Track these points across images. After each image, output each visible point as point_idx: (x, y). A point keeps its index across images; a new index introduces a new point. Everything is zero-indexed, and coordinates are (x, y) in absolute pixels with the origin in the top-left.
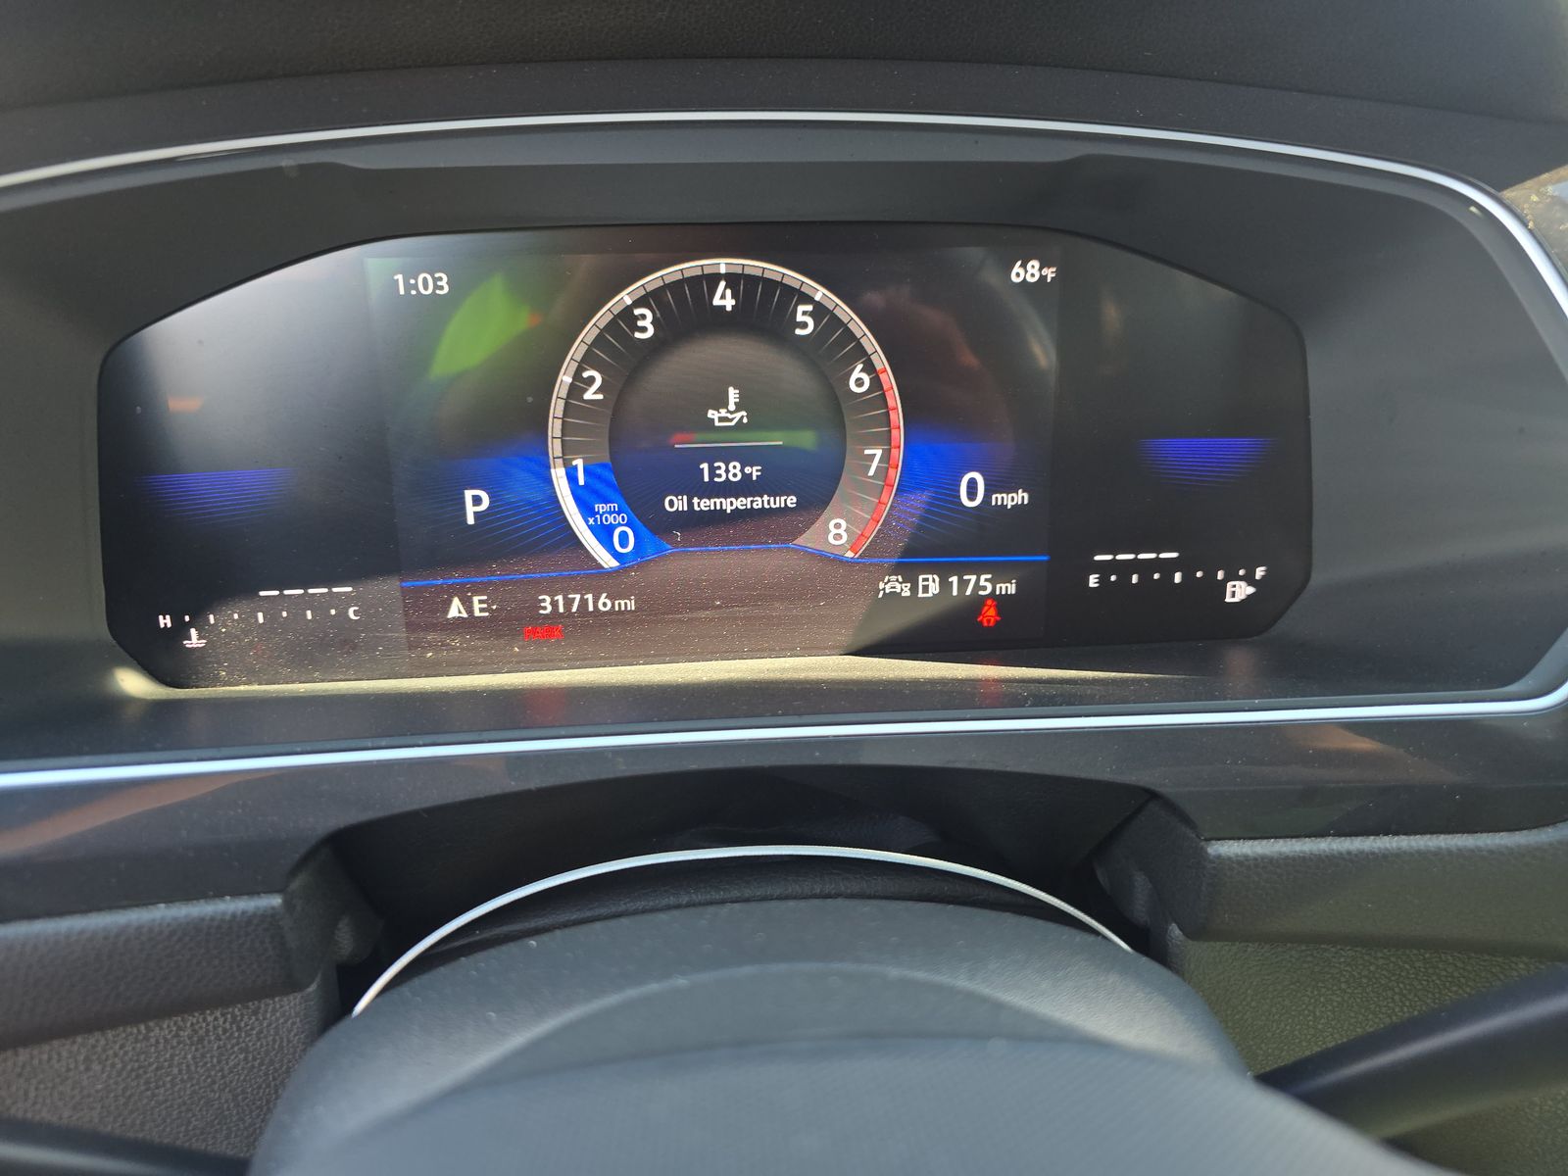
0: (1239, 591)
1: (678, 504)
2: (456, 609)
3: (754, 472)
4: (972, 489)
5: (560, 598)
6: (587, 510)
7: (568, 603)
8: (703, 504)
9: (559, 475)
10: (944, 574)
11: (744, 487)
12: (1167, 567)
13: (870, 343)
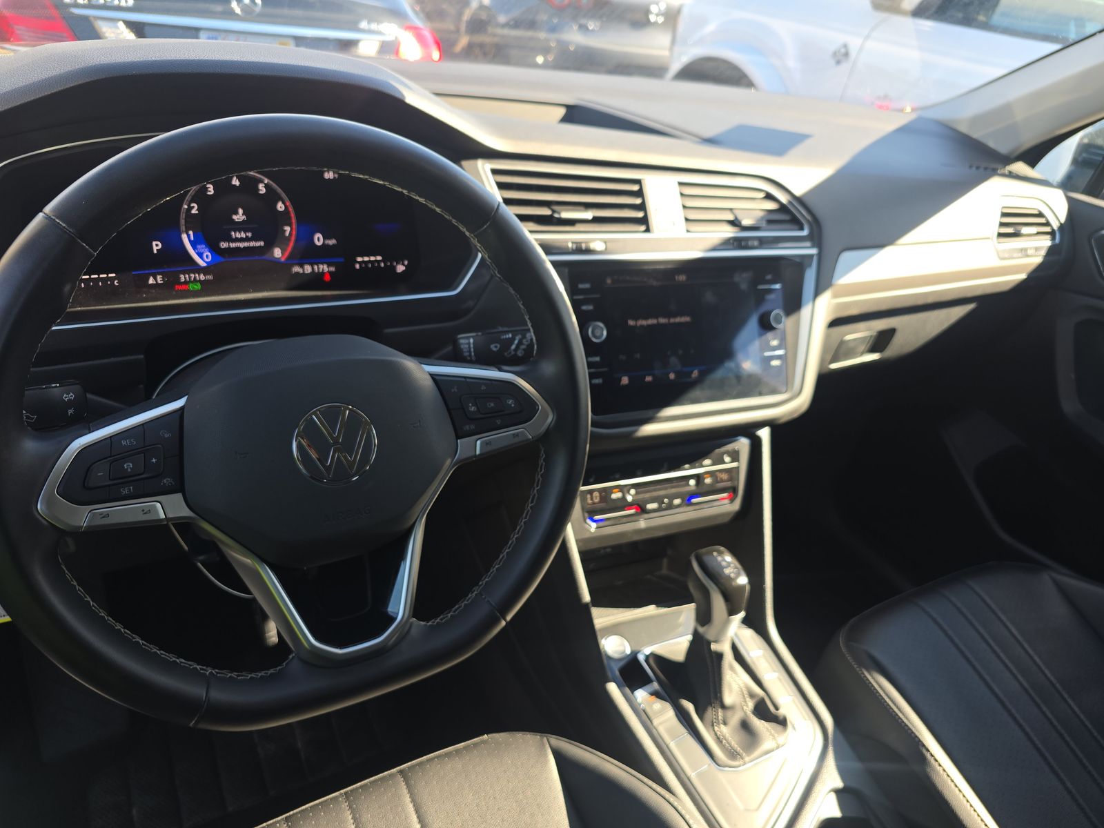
0: (400, 268)
1: (224, 245)
2: (151, 281)
3: (249, 235)
4: (318, 239)
5: (187, 276)
6: (194, 248)
7: (190, 277)
8: (233, 245)
9: (184, 237)
10: (312, 264)
11: (247, 239)
12: (378, 262)
13: (283, 195)
